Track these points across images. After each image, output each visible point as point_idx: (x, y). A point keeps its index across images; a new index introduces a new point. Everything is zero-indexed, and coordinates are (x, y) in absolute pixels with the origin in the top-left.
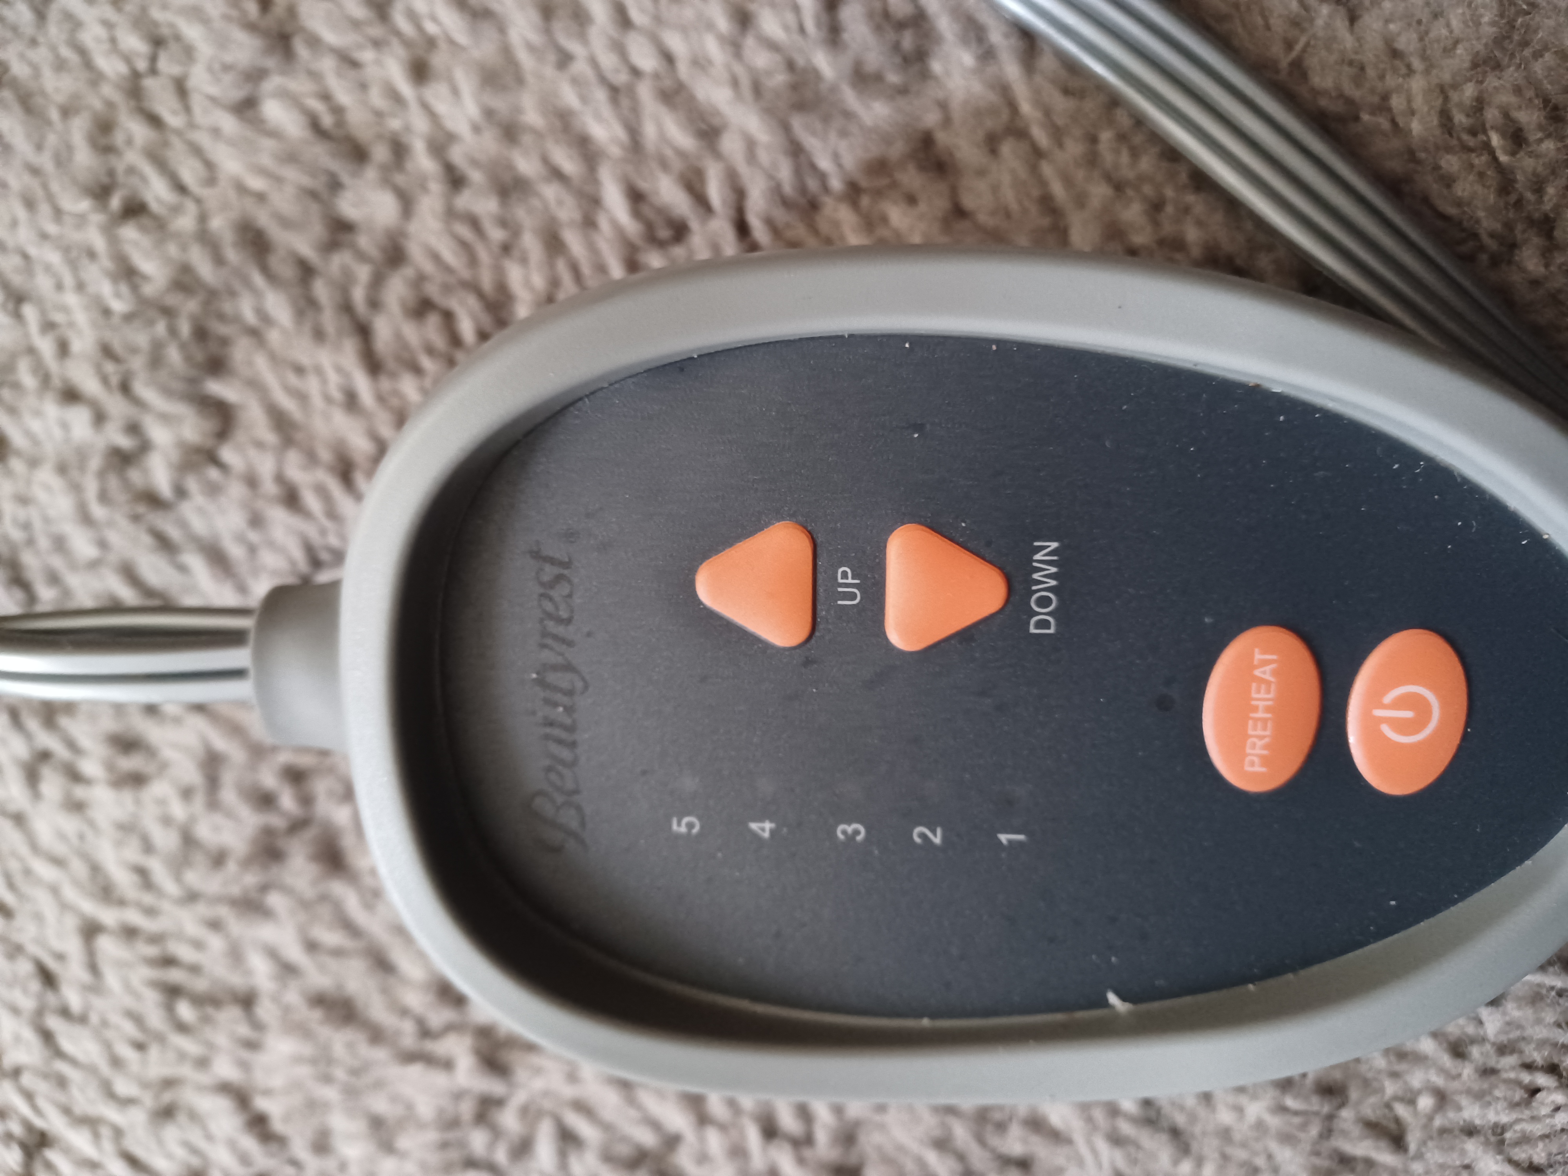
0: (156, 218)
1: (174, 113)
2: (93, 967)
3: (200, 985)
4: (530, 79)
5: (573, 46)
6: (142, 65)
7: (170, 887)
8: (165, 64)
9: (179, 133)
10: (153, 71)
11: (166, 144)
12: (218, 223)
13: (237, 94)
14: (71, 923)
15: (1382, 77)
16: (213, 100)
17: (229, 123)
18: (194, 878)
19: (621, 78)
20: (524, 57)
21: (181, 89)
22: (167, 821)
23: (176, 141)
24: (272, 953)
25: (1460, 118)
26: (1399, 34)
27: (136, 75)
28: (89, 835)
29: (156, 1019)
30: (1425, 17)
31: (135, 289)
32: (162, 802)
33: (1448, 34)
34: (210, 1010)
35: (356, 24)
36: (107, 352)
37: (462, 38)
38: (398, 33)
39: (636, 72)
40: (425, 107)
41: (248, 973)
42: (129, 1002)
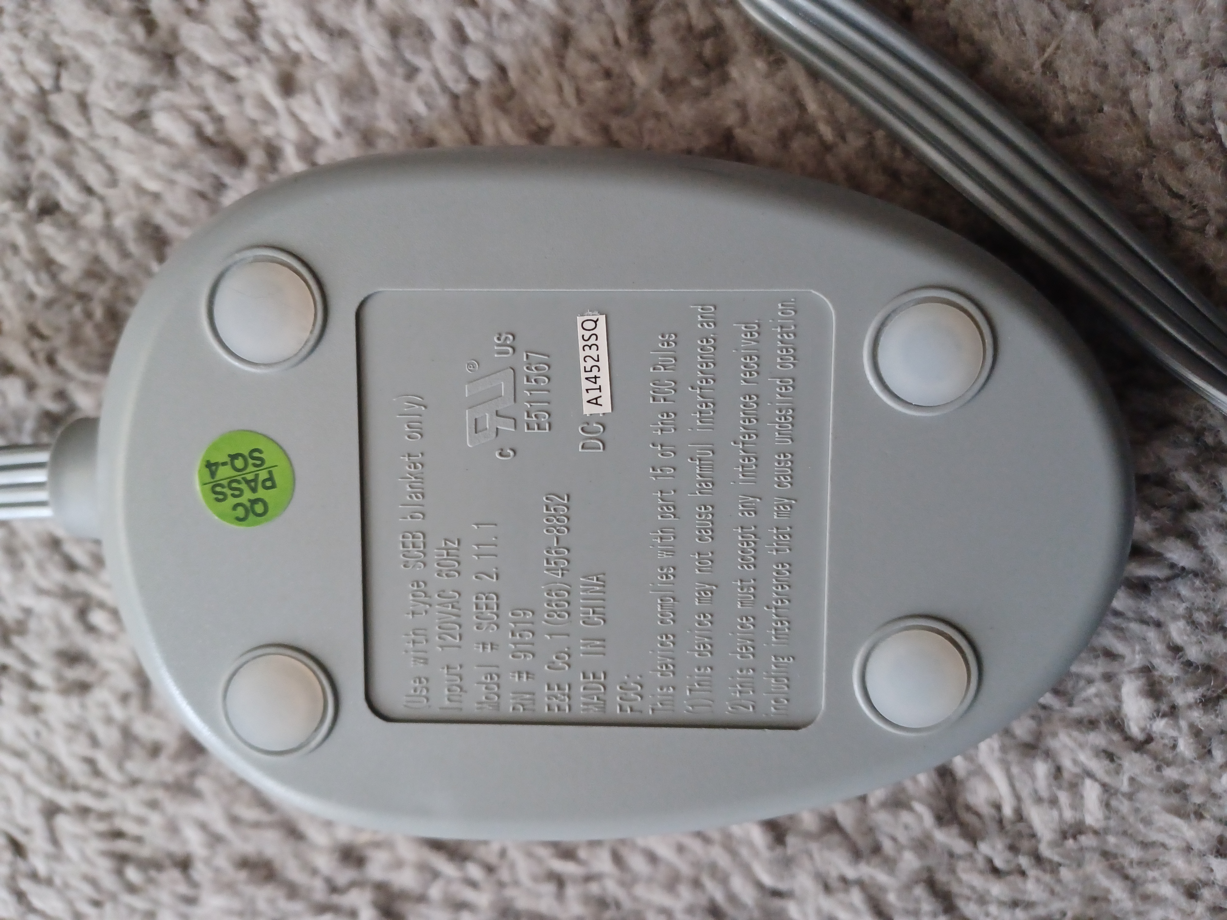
0: (67, 214)
1: (78, 125)
2: (54, 840)
3: (145, 852)
4: (382, 89)
5: (419, 61)
6: (47, 84)
7: (114, 774)
8: (66, 82)
9: (82, 142)
10: (58, 88)
11: (72, 152)
12: (120, 221)
13: (130, 109)
14: (34, 804)
15: (1123, 75)
16: (110, 112)
17: (125, 134)
18: (134, 767)
19: (461, 87)
20: (377, 72)
21: (83, 105)
22: (109, 720)
23: (80, 149)
24: (203, 826)
25: (1191, 110)
26: (1138, 37)
27: (43, 92)
28: (44, 733)
29: (109, 882)
30: (1161, 22)
31: (54, 277)
32: (104, 706)
33: (1181, 37)
34: (153, 873)
35: (230, 45)
36: (34, 331)
37: (322, 56)
38: (266, 51)
39: (474, 82)
40: (293, 115)
41: (184, 842)
42: (85, 868)
